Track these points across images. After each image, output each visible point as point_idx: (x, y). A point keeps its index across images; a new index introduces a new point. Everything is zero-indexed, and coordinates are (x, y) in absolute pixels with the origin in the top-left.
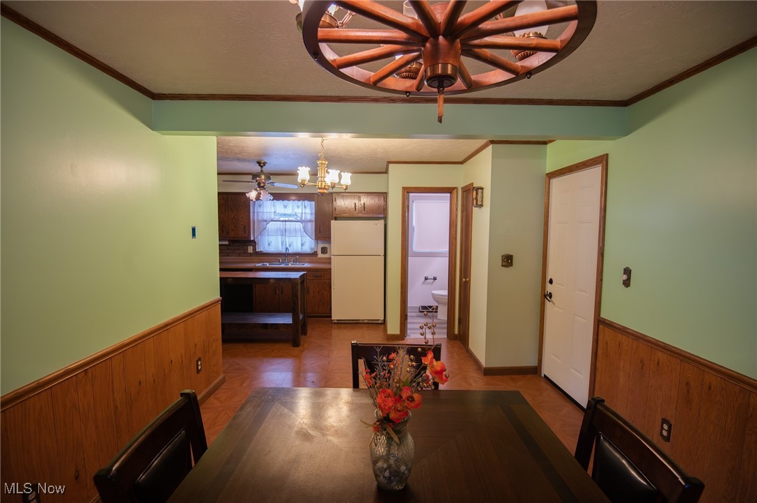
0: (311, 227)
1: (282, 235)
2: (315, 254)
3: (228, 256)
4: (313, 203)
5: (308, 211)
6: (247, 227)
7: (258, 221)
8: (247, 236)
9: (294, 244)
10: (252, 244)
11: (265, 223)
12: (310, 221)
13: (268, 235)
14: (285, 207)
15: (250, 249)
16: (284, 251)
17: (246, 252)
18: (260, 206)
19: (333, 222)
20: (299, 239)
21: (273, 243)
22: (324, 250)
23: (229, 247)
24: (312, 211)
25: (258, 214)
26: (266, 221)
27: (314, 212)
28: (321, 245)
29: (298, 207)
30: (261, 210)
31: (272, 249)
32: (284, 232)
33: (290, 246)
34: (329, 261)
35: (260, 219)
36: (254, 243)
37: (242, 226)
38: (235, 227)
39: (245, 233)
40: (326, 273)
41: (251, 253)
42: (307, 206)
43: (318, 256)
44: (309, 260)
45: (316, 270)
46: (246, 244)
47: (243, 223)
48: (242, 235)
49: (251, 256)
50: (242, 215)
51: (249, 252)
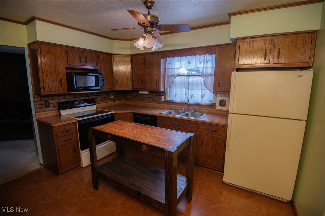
0: (211, 80)
1: (186, 88)
2: (213, 106)
3: (149, 102)
4: (214, 56)
5: (209, 65)
6: (158, 81)
7: (168, 76)
8: (157, 88)
9: (195, 96)
10: (164, 94)
12: (211, 75)
13: (175, 88)
14: (189, 63)
15: (163, 98)
16: (186, 101)
17: (160, 101)
18: (170, 63)
19: (234, 74)
20: (200, 92)
21: (178, 95)
22: (222, 103)
23: (150, 96)
25: (168, 71)
26: (174, 76)
27: (214, 66)
28: (219, 98)
29: (200, 62)
30: (170, 66)
32: (188, 85)
33: (191, 97)
34: (225, 115)
35: (169, 74)
37: (154, 80)
38: (150, 81)
39: (156, 85)
40: (221, 129)
41: (163, 101)
42: (208, 59)
43: (216, 108)
44: (207, 111)
45: (211, 125)
46: (160, 94)
47: (155, 78)
48: (155, 87)
49: (163, 104)
50: (155, 72)
51: (162, 100)
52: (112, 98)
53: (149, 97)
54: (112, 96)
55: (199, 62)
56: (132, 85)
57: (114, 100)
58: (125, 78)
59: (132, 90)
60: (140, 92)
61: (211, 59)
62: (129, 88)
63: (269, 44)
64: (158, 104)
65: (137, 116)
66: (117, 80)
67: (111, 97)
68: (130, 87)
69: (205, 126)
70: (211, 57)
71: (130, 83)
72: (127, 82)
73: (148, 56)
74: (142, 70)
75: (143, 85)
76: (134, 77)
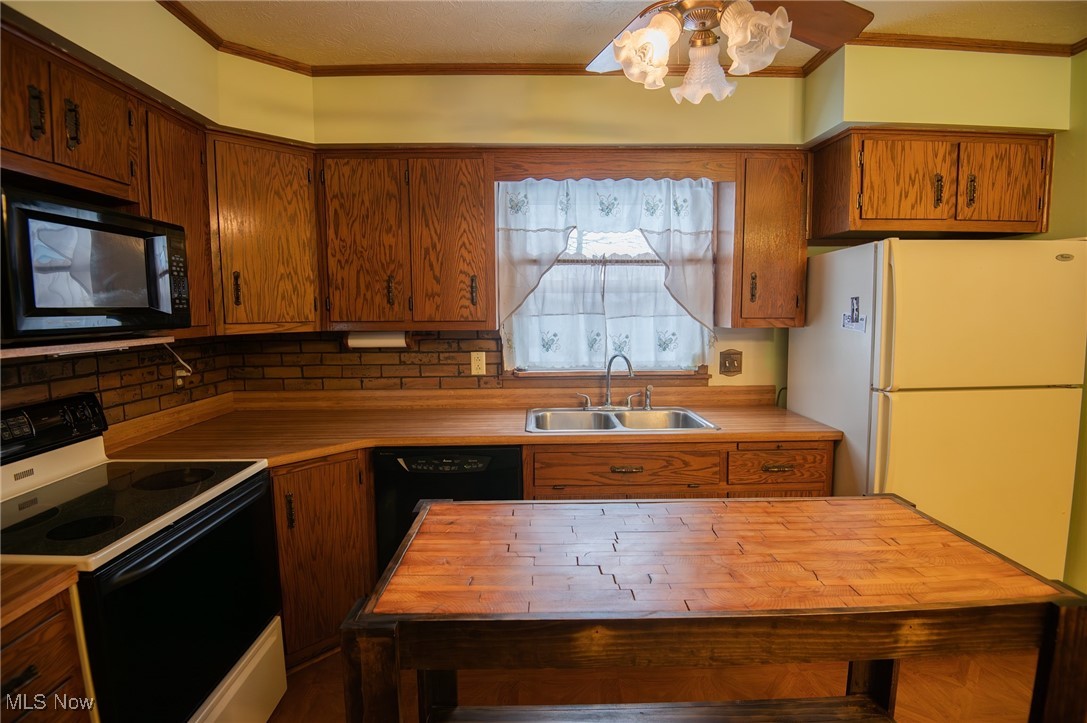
1: (591, 312)
2: (700, 375)
3: (402, 386)
5: (684, 223)
6: (481, 285)
8: (480, 315)
9: (634, 341)
10: (483, 344)
11: (533, 270)
12: (693, 260)
13: (541, 314)
14: (607, 209)
15: (479, 364)
16: (599, 366)
17: (462, 374)
18: (514, 209)
20: (648, 325)
21: (561, 341)
22: (730, 363)
23: (405, 357)
24: (698, 222)
25: (508, 239)
26: (535, 262)
28: (719, 345)
29: (651, 210)
30: (515, 222)
31: (556, 361)
32: (598, 302)
35: (517, 254)
36: (493, 340)
37: (462, 277)
38: (438, 281)
39: (473, 302)
40: (810, 458)
41: (479, 377)
42: (680, 202)
43: (712, 383)
44: (679, 398)
45: (774, 446)
46: (464, 346)
47: (465, 268)
48: (465, 313)
49: (479, 387)
50: (465, 239)
51: (474, 372)
52: (180, 382)
53: (402, 363)
54: (179, 373)
55: (644, 211)
56: (324, 305)
57: (188, 393)
58: (282, 270)
59: (318, 330)
60: (353, 343)
61: (689, 202)
62: (305, 322)
63: (945, 156)
64: (452, 392)
65: (401, 461)
66: (237, 277)
67: (173, 378)
68: (311, 317)
69: (749, 455)
70: (687, 194)
71: (310, 293)
72: (295, 289)
73: (426, 162)
74: (389, 231)
75: (390, 302)
76: (332, 262)
